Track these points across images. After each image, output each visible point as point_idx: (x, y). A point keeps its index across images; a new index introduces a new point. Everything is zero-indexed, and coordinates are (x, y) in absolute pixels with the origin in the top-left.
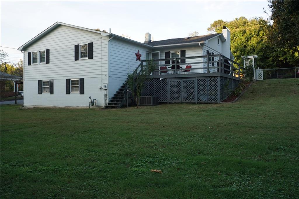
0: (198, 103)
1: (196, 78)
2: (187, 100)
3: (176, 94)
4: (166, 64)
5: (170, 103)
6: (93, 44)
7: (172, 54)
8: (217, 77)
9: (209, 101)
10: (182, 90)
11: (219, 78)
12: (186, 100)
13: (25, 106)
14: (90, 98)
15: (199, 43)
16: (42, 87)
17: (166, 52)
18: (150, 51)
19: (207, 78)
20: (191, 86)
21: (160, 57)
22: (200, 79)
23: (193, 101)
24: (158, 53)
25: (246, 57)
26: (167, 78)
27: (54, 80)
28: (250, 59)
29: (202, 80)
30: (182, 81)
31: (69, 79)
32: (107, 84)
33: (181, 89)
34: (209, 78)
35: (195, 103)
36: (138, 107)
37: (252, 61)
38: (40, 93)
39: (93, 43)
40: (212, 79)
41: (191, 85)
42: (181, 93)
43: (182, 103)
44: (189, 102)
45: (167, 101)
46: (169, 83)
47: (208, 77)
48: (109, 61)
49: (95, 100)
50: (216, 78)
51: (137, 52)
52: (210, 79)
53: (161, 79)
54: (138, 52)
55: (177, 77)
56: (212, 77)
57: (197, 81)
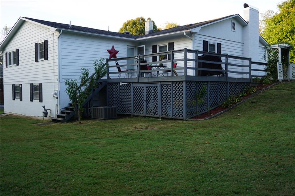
0: (162, 118)
1: (160, 83)
2: (151, 113)
3: (139, 104)
4: (153, 61)
5: (134, 116)
6: (47, 42)
7: (160, 48)
8: (182, 81)
9: (174, 116)
10: (146, 100)
11: (184, 83)
12: (149, 113)
13: (5, 113)
14: (44, 107)
15: (184, 33)
16: (15, 92)
17: (153, 46)
18: (134, 46)
19: (171, 84)
20: (154, 94)
21: (145, 52)
22: (164, 85)
23: (157, 115)
24: (143, 47)
25: (269, 47)
26: (131, 83)
27: (22, 85)
28: (274, 49)
29: (166, 86)
30: (145, 86)
31: (32, 84)
32: (58, 91)
33: (144, 98)
34: (174, 83)
35: (158, 118)
36: (82, 122)
37: (278, 52)
38: (14, 99)
39: (47, 40)
40: (177, 85)
41: (154, 92)
42: (144, 102)
43: (145, 117)
44: (152, 116)
45: (130, 114)
46: (132, 89)
47: (172, 82)
48: (59, 63)
49: (48, 111)
50: (181, 83)
51: (110, 48)
52: (175, 85)
53: (121, 85)
54: (113, 47)
55: (139, 82)
56: (177, 82)
57: (160, 88)
